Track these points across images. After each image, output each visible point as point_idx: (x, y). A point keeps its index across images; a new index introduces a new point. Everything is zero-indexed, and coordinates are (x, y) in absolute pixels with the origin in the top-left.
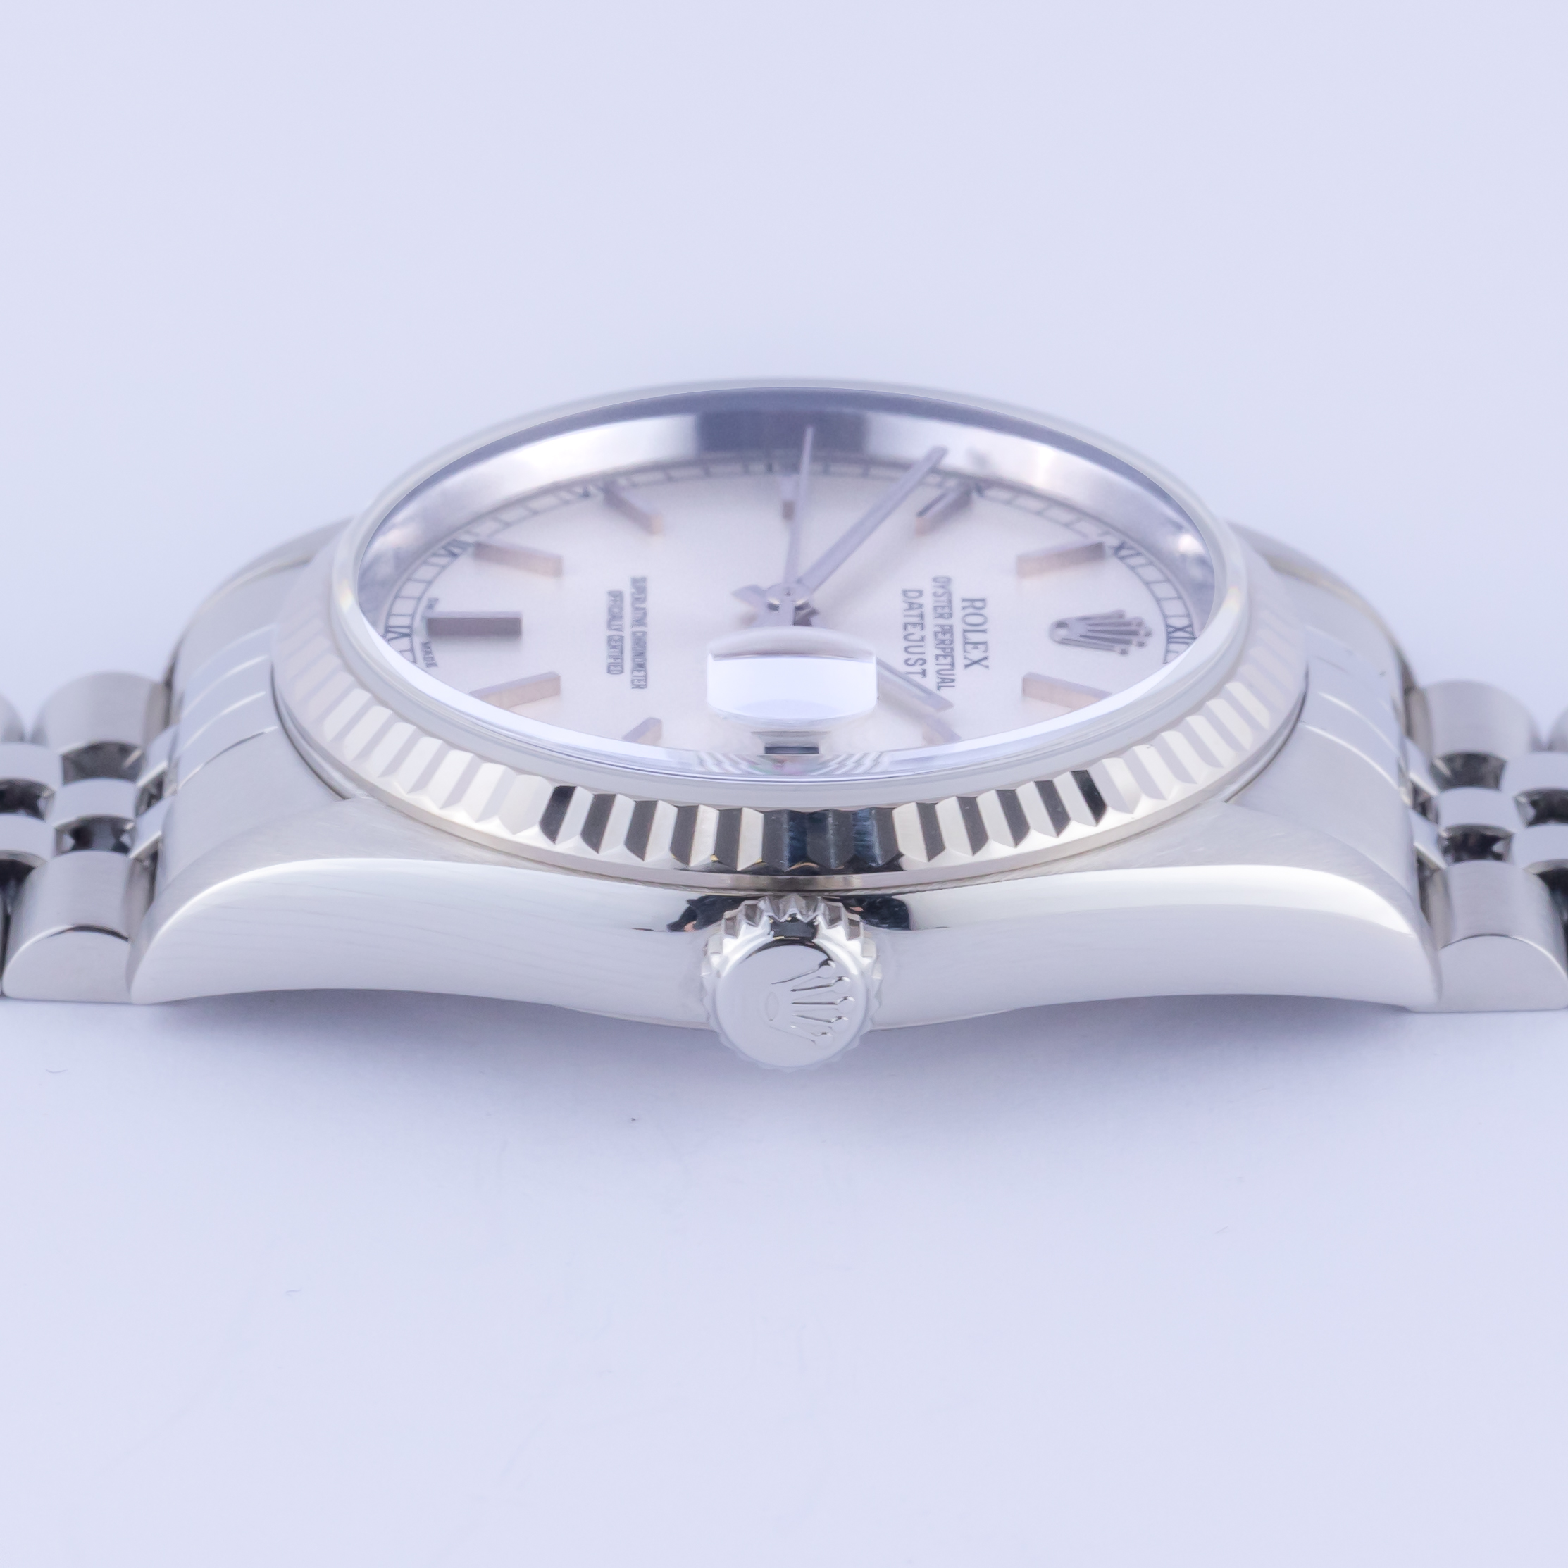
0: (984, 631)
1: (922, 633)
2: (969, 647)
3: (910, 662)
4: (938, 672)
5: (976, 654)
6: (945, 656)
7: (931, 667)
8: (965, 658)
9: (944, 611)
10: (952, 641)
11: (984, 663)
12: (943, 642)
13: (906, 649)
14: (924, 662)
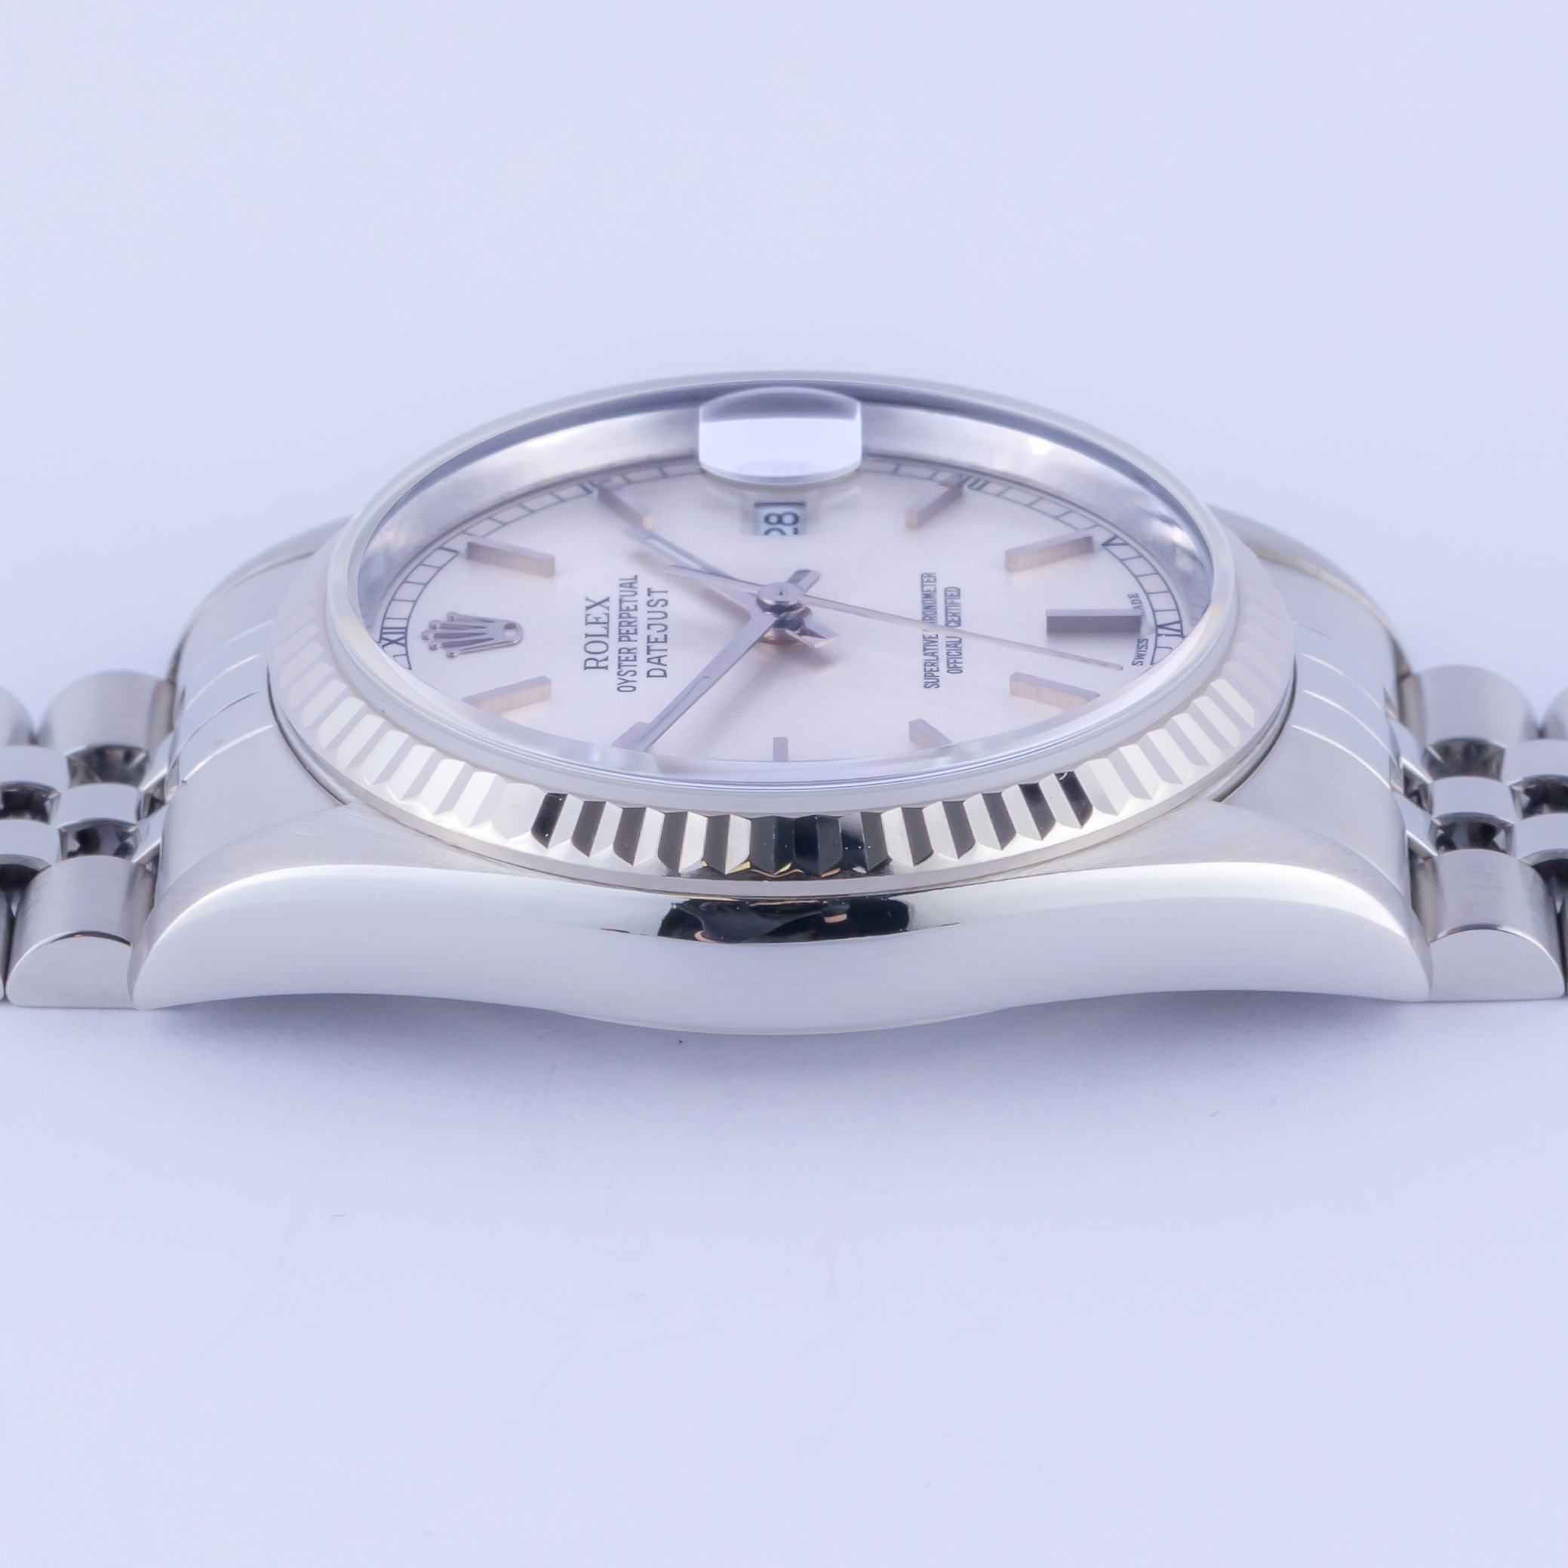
0: (587, 635)
1: (649, 632)
2: (604, 619)
3: (663, 603)
4: (636, 593)
5: (597, 612)
6: (628, 609)
7: (642, 598)
8: (608, 608)
9: (626, 656)
10: (620, 624)
11: (589, 604)
12: (629, 624)
13: (666, 615)
14: (648, 604)
